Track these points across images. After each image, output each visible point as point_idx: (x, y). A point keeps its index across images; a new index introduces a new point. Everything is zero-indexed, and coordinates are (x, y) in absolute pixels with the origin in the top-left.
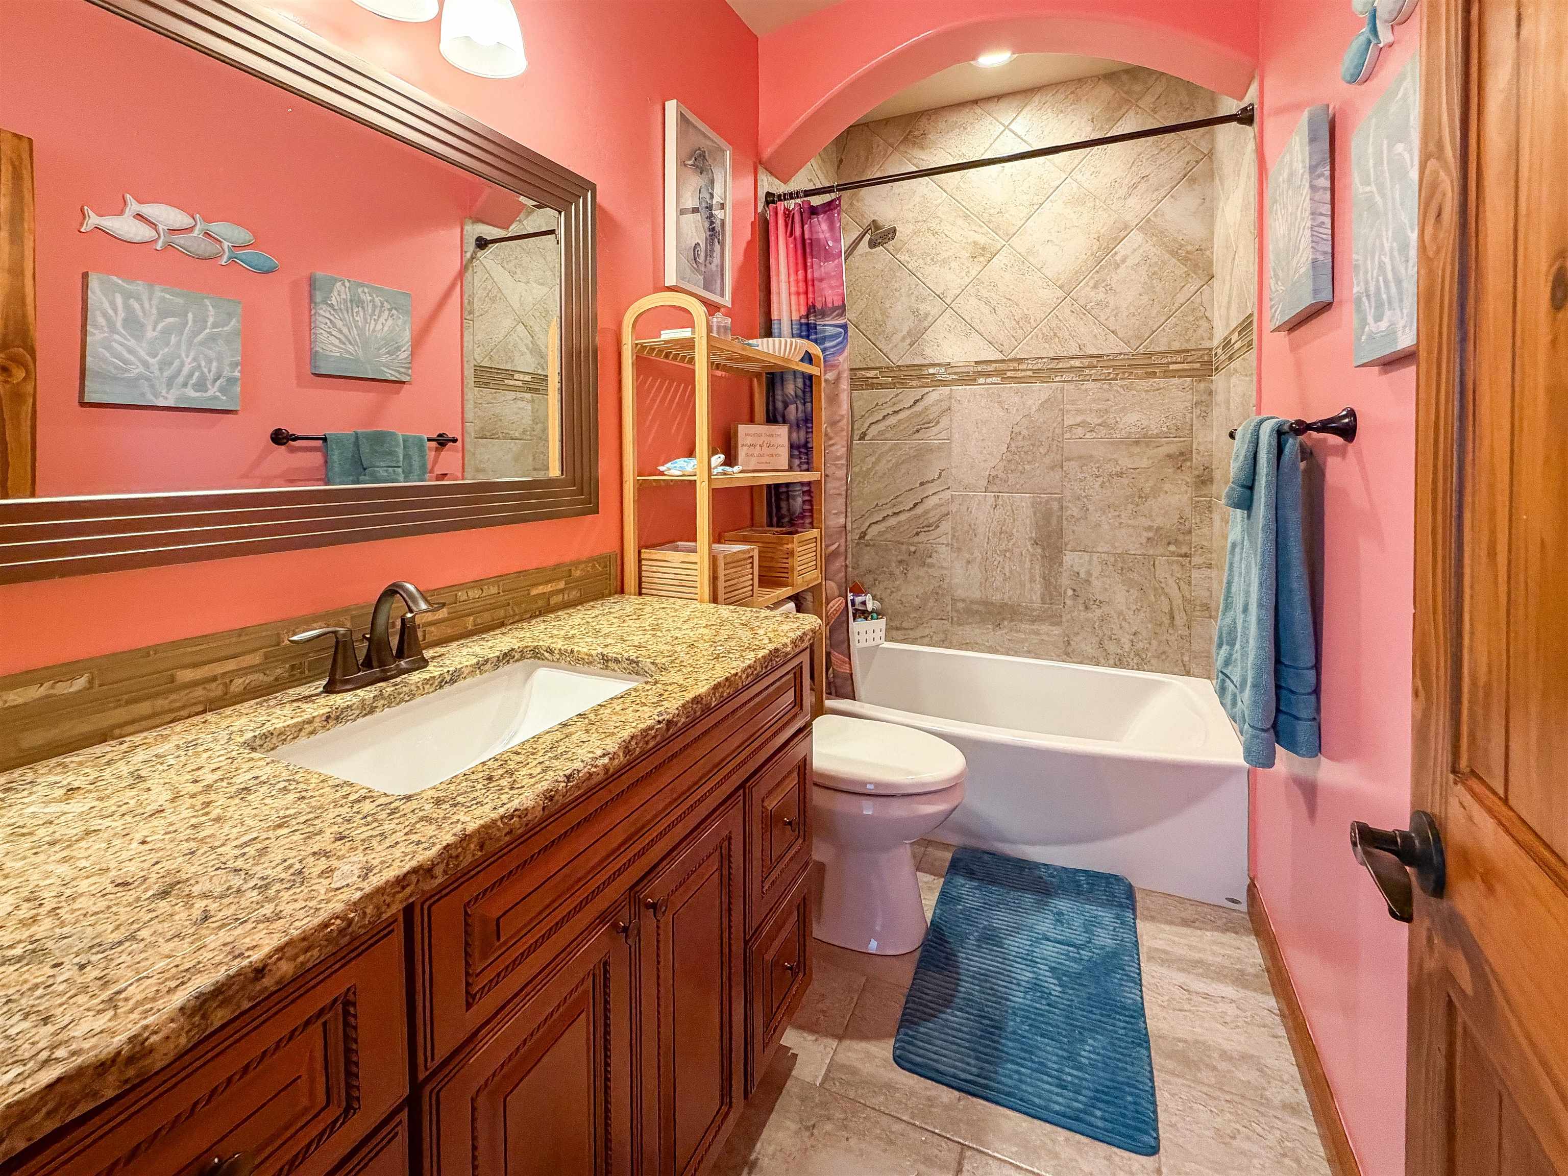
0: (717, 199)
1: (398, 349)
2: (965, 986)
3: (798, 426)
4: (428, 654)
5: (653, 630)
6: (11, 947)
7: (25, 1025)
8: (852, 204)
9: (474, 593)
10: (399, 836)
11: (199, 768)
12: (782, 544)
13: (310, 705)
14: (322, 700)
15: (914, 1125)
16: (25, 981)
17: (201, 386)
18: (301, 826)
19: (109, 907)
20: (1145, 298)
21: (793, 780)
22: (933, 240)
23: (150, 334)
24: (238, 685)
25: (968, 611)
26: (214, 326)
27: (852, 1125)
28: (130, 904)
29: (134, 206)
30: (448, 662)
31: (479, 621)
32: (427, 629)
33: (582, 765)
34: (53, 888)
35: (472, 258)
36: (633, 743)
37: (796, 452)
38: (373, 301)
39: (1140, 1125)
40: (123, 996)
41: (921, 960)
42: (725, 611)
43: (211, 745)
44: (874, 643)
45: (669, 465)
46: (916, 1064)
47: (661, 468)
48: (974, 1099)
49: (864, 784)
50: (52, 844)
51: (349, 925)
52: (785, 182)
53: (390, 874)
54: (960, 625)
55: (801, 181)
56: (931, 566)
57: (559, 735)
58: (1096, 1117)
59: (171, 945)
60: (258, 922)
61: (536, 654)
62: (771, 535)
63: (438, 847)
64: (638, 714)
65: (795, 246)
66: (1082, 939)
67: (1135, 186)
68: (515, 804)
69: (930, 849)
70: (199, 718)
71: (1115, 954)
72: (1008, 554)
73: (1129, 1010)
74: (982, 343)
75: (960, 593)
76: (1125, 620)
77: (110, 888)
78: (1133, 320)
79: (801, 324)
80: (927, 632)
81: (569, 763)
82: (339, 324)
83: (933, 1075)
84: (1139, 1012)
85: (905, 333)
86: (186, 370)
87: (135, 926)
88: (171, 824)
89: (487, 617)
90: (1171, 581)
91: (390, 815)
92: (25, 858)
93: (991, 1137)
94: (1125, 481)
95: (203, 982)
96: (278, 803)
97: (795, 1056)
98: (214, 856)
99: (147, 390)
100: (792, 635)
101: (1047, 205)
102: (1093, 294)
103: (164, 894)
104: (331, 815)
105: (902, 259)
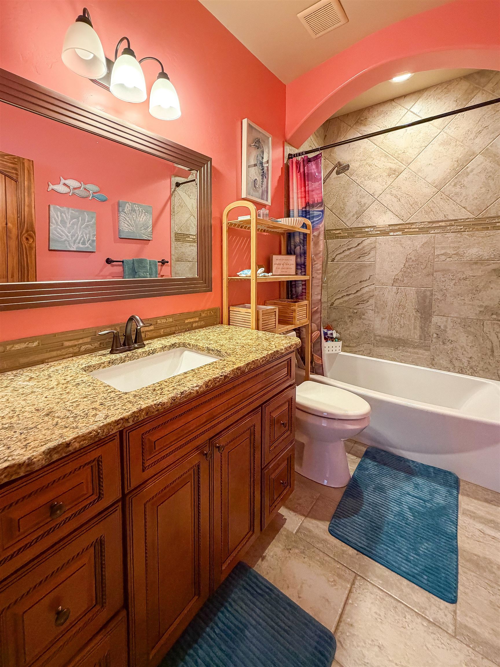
0: (265, 160)
1: (148, 227)
2: (365, 507)
3: (301, 256)
4: (146, 342)
5: (230, 339)
6: (5, 424)
7: (3, 448)
8: (330, 155)
9: (164, 321)
10: (120, 406)
11: (67, 375)
12: (291, 307)
13: (104, 357)
14: (108, 356)
15: (334, 559)
16: (6, 435)
17: (84, 243)
18: (91, 399)
19: (32, 416)
20: (483, 190)
21: (286, 407)
22: (369, 168)
23: (68, 225)
24: (83, 348)
25: (382, 341)
26: (88, 222)
27: (306, 553)
28: (38, 417)
29: (63, 181)
30: (152, 346)
31: (165, 331)
32: (146, 333)
33: (188, 389)
34: (19, 408)
35: (174, 191)
36: (210, 383)
37: (299, 267)
38: (139, 210)
39: (447, 588)
40: (29, 445)
41: (346, 491)
42: (261, 333)
43: (72, 368)
44: (336, 352)
45: (241, 272)
46: (339, 535)
47: (238, 274)
48: (364, 556)
49: (322, 412)
50: (22, 394)
51: (98, 434)
52: (298, 148)
53: (113, 419)
54: (378, 347)
55: (305, 147)
56: (364, 319)
57: (183, 377)
58: (424, 579)
59: (46, 431)
60: (71, 428)
61: (184, 345)
62: (286, 302)
63: (131, 412)
64: (214, 372)
65: (301, 177)
66: (428, 497)
67: (480, 132)
68: (160, 400)
69: (356, 445)
70: (71, 359)
71: (444, 508)
72: (403, 316)
73: (448, 535)
74: (392, 216)
75: (378, 332)
76: (465, 351)
77: (34, 411)
78: (476, 201)
79: (303, 211)
80: (362, 349)
81: (183, 388)
82: (128, 219)
83: (346, 541)
84: (455, 537)
85: (354, 212)
86: (79, 238)
87: (37, 424)
88: (55, 393)
89: (168, 330)
90: (493, 334)
91: (119, 398)
92: (14, 398)
93: (370, 574)
94: (468, 282)
95: (51, 445)
96: (87, 390)
97: (286, 519)
98: (64, 405)
99: (67, 245)
100: (285, 345)
101: (430, 146)
102: (453, 189)
103: (47, 415)
104: (101, 396)
105: (354, 179)
